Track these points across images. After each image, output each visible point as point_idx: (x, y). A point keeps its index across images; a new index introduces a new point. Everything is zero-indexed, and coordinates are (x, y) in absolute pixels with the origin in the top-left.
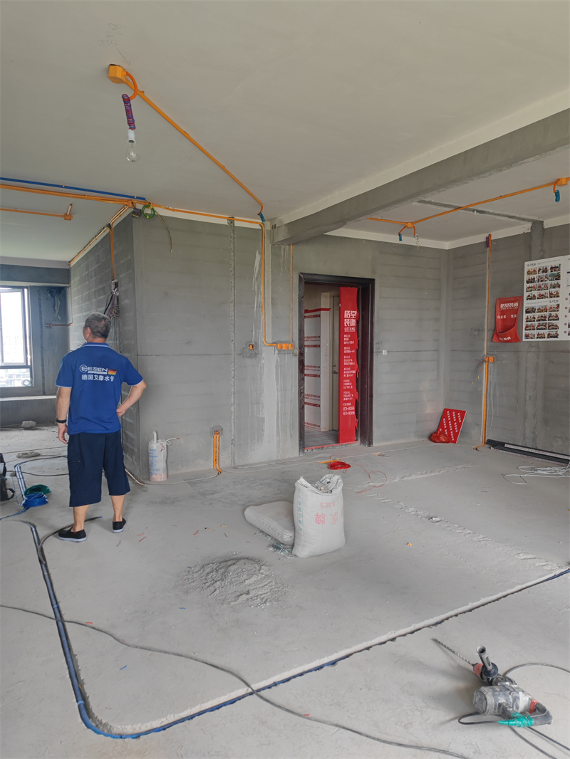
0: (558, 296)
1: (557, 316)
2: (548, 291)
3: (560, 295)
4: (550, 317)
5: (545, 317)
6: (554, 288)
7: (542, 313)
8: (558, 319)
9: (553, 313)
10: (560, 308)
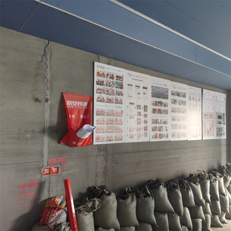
0: (122, 104)
1: (121, 121)
2: (114, 97)
3: (123, 102)
4: (116, 121)
5: (112, 121)
6: (119, 95)
7: (110, 117)
8: (122, 124)
9: (119, 118)
10: (123, 114)
